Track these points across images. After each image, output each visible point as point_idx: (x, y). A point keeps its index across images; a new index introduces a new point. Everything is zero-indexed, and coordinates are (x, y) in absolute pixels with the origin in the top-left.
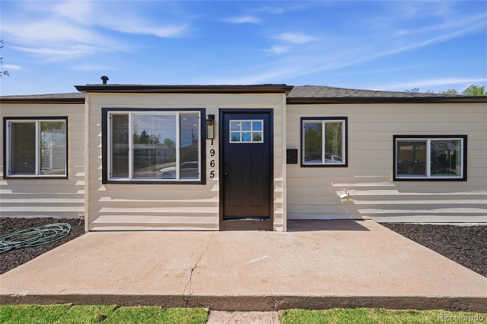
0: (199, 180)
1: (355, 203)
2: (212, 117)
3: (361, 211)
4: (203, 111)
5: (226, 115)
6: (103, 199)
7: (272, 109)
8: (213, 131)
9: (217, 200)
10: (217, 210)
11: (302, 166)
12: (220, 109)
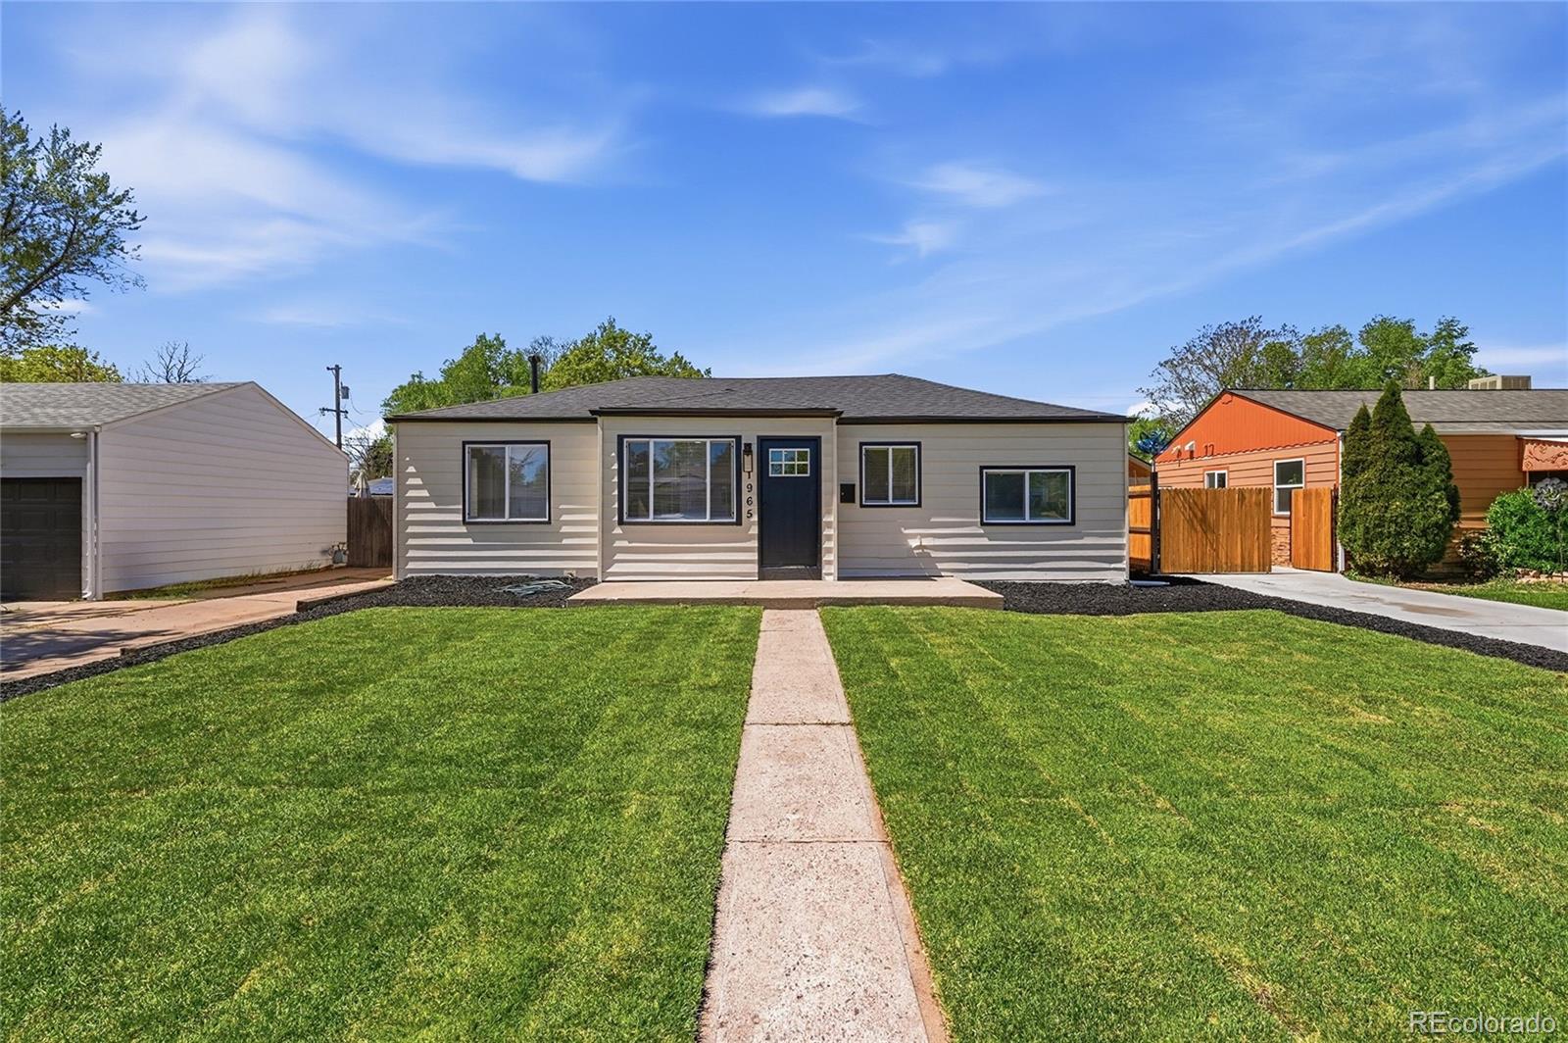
0: (734, 520)
1: (933, 555)
2: (748, 446)
3: (940, 566)
4: (738, 438)
5: (765, 444)
6: (618, 544)
7: (820, 437)
8: (750, 463)
9: (755, 544)
10: (755, 556)
11: (862, 506)
12: (758, 437)
